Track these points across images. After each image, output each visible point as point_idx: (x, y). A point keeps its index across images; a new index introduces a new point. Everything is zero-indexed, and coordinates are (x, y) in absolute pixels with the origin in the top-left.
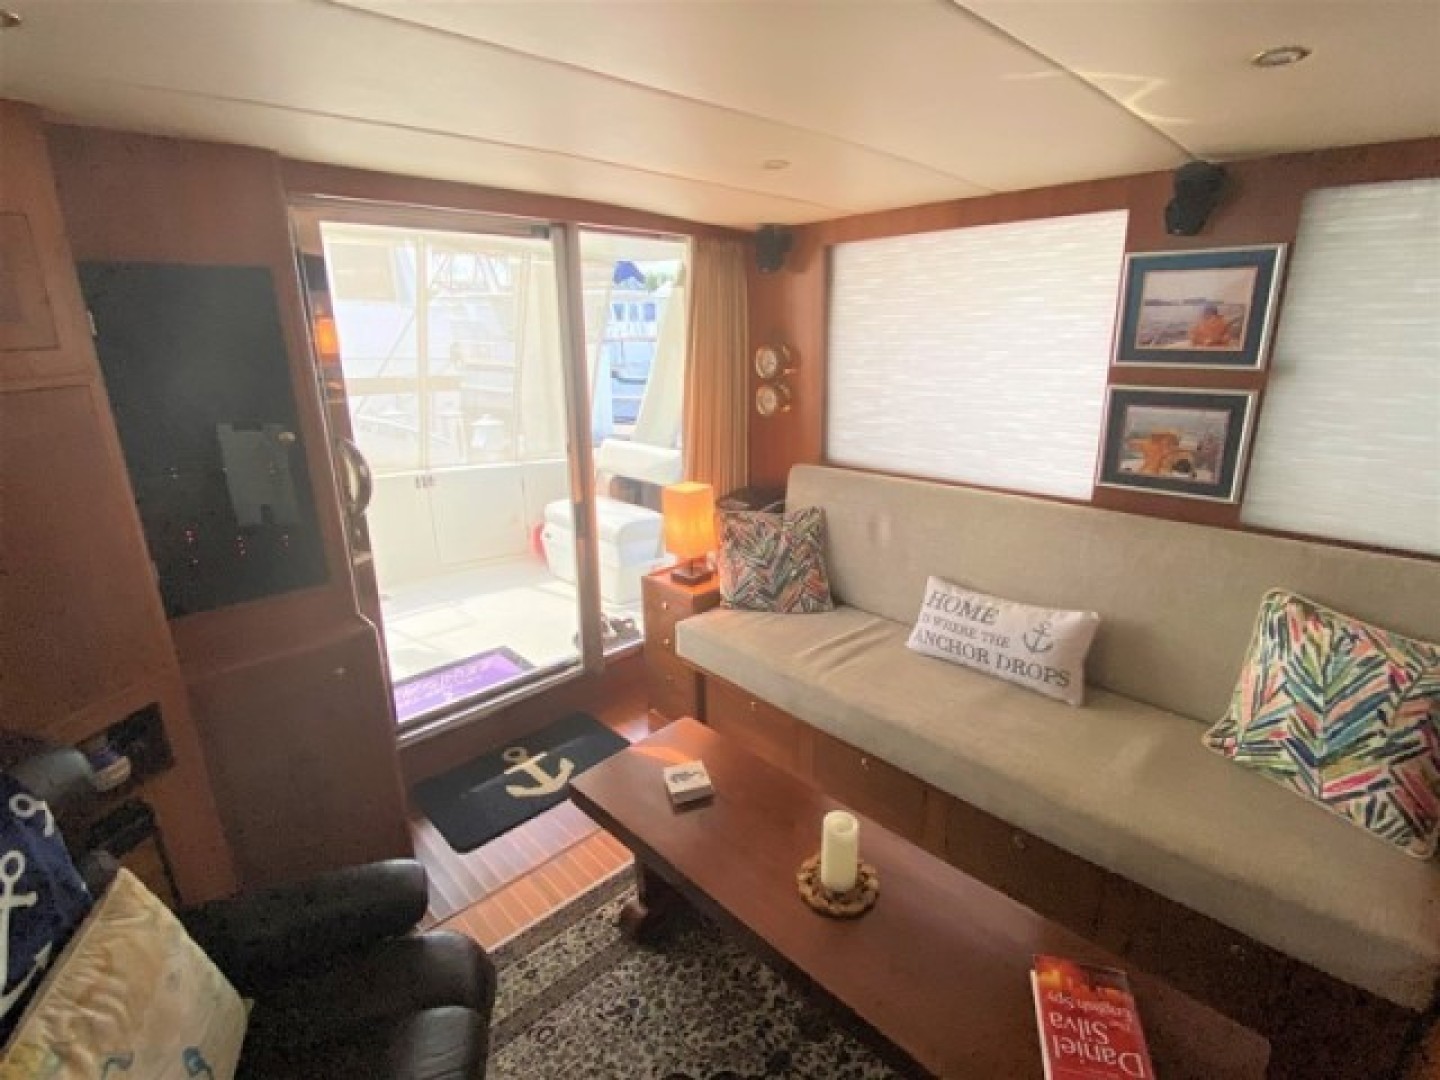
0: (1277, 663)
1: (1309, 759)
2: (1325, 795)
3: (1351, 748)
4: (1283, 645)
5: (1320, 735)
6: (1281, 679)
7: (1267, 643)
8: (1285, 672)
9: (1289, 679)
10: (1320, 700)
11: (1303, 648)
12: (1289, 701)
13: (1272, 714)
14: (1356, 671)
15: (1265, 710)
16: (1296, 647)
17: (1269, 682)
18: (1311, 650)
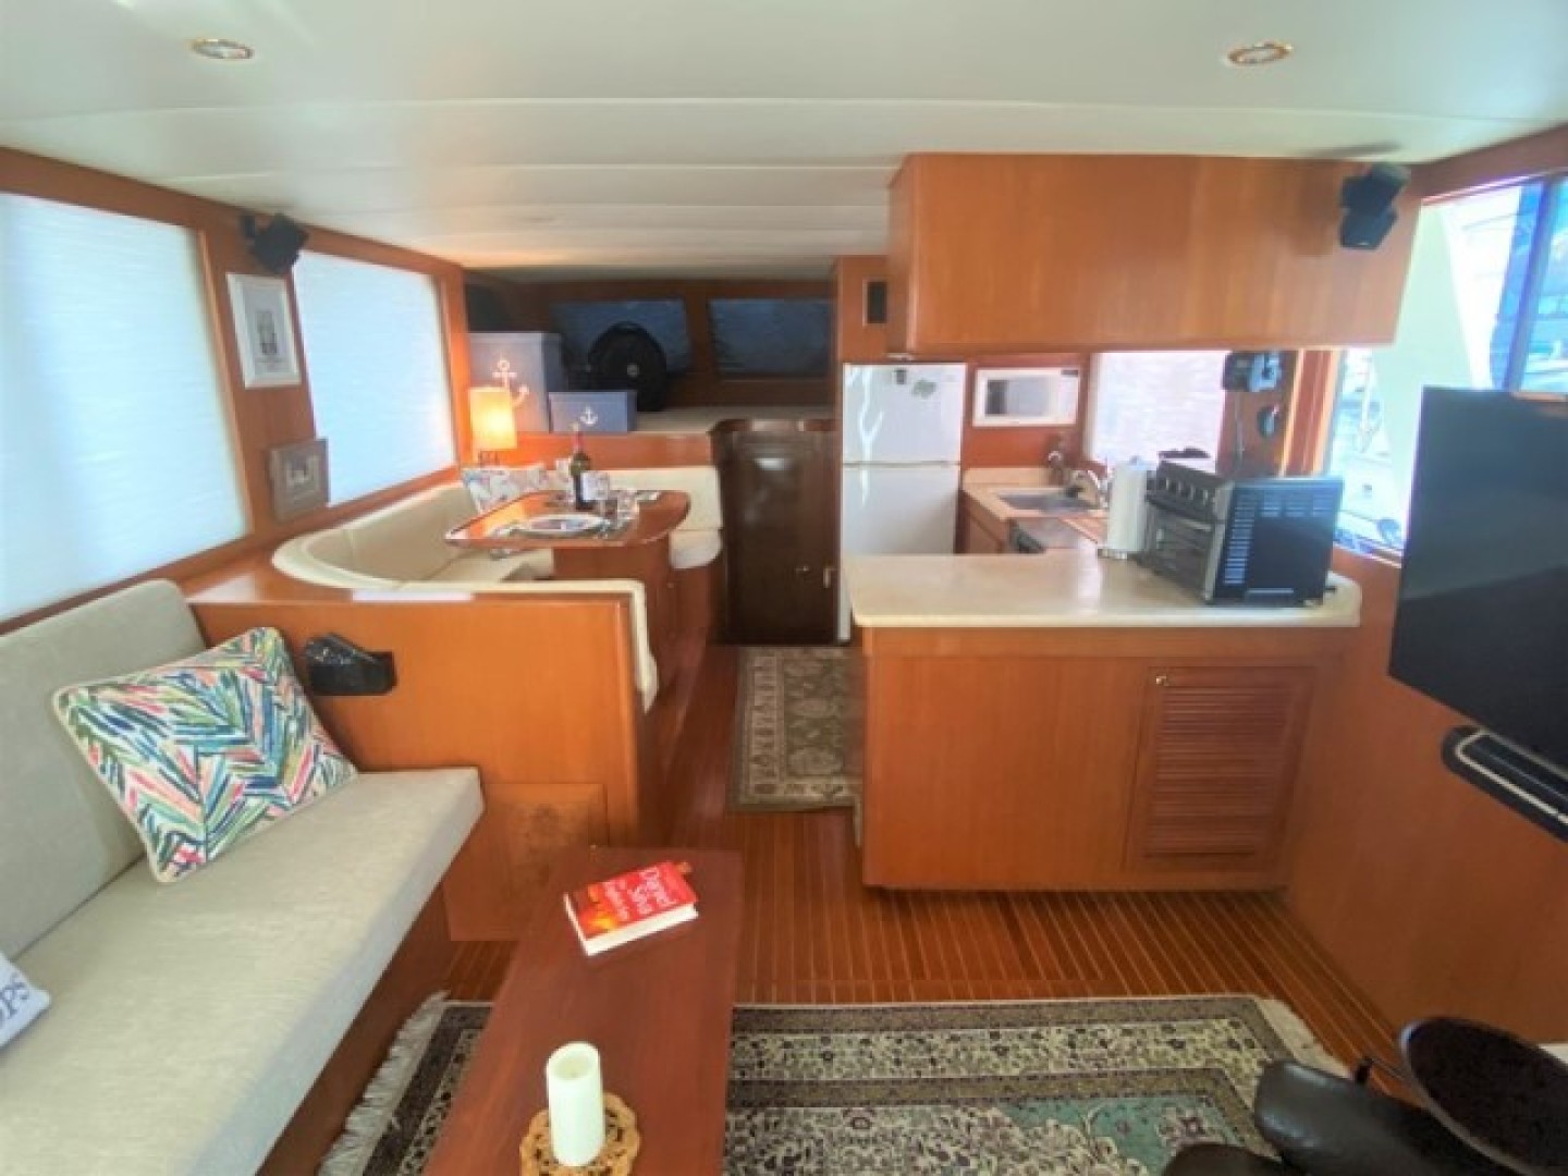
0: (167, 744)
1: (271, 783)
2: (296, 798)
3: (286, 744)
4: (150, 723)
5: (263, 758)
6: (188, 752)
7: (127, 742)
8: (179, 742)
9: (196, 744)
10: (239, 734)
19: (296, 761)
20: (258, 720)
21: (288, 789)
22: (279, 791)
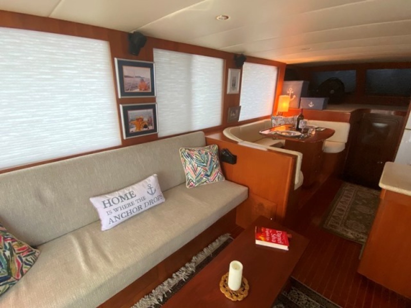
0: (193, 163)
1: (208, 176)
2: (212, 180)
3: (213, 169)
4: (192, 158)
5: (208, 170)
6: (196, 165)
7: (188, 160)
8: (196, 163)
9: (198, 164)
10: (205, 164)
11: (196, 157)
12: (200, 168)
13: (199, 172)
14: (206, 156)
15: (197, 172)
16: (194, 157)
17: (194, 167)
18: (197, 156)
19: (214, 173)
20: (209, 163)
21: (211, 178)
22: (209, 178)
